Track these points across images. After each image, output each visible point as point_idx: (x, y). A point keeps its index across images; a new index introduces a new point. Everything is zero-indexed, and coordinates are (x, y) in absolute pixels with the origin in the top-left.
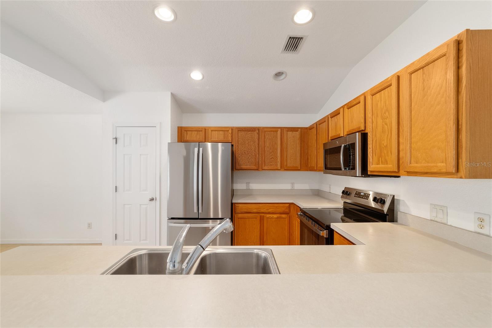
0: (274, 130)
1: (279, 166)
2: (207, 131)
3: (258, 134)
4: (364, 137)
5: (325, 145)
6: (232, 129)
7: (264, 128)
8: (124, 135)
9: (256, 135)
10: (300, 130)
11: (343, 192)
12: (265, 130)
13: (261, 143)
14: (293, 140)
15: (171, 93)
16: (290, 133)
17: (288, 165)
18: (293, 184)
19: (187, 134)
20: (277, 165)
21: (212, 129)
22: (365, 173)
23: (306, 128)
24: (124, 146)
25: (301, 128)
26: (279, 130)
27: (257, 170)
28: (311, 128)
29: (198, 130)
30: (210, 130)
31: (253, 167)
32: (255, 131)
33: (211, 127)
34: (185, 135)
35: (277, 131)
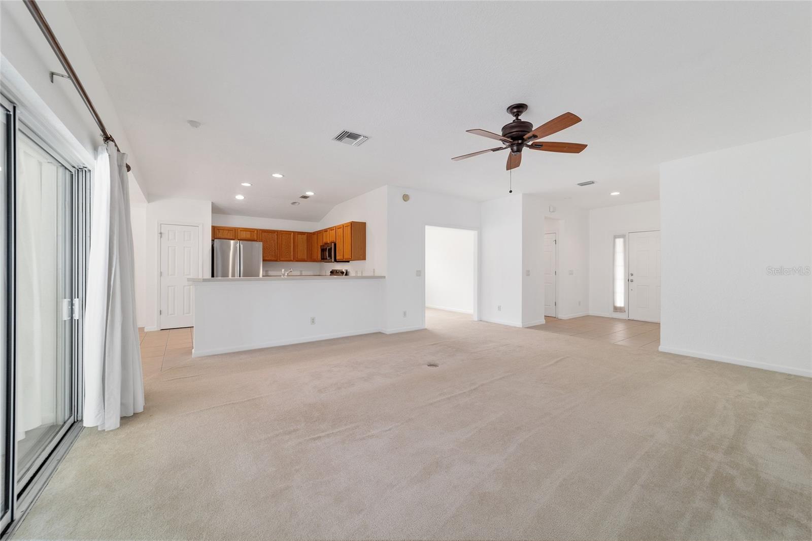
0: (288, 233)
1: (292, 259)
2: (236, 231)
3: (277, 235)
4: (335, 245)
5: (321, 246)
6: (257, 230)
7: (281, 231)
8: (169, 231)
9: (276, 236)
10: (306, 234)
11: (331, 272)
12: (282, 232)
13: (279, 242)
14: (302, 240)
15: (212, 203)
16: (300, 236)
17: (299, 258)
18: (301, 271)
19: (219, 232)
20: (290, 257)
21: (241, 229)
22: (336, 261)
23: (311, 233)
24: (168, 240)
25: (307, 233)
26: (292, 233)
27: (276, 261)
28: (314, 233)
29: (230, 230)
30: (239, 230)
31: (273, 259)
32: (275, 233)
33: (239, 228)
34: (218, 233)
35: (290, 234)
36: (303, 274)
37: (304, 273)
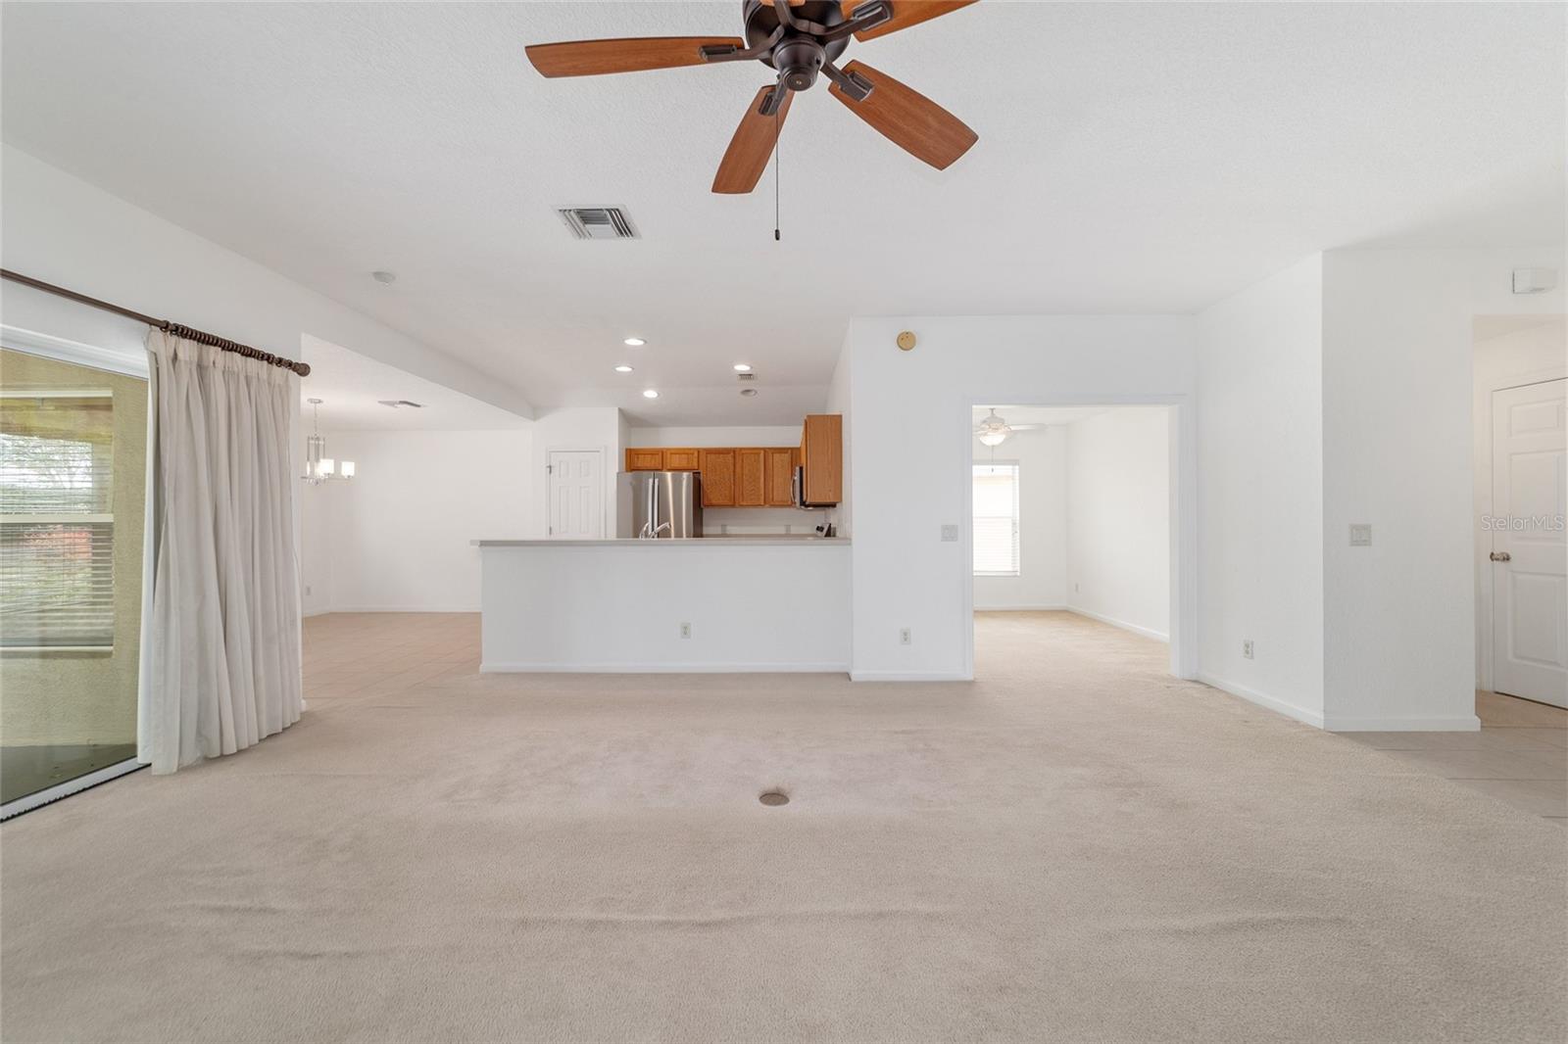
0: (755, 452)
1: (762, 502)
2: (665, 454)
3: (734, 457)
6: (698, 452)
7: (741, 449)
8: (560, 462)
9: (731, 460)
10: (789, 451)
12: (743, 452)
13: (737, 469)
14: (781, 464)
15: (620, 410)
16: (777, 456)
19: (638, 459)
20: (759, 500)
21: (671, 451)
24: (560, 476)
25: (792, 449)
26: (762, 452)
27: (733, 506)
29: (653, 453)
30: (669, 452)
31: (726, 502)
32: (729, 453)
33: (668, 449)
34: (635, 462)
35: (759, 454)
36: (792, 532)
37: (794, 530)
